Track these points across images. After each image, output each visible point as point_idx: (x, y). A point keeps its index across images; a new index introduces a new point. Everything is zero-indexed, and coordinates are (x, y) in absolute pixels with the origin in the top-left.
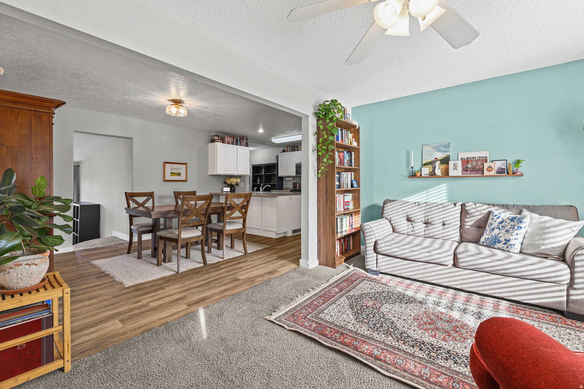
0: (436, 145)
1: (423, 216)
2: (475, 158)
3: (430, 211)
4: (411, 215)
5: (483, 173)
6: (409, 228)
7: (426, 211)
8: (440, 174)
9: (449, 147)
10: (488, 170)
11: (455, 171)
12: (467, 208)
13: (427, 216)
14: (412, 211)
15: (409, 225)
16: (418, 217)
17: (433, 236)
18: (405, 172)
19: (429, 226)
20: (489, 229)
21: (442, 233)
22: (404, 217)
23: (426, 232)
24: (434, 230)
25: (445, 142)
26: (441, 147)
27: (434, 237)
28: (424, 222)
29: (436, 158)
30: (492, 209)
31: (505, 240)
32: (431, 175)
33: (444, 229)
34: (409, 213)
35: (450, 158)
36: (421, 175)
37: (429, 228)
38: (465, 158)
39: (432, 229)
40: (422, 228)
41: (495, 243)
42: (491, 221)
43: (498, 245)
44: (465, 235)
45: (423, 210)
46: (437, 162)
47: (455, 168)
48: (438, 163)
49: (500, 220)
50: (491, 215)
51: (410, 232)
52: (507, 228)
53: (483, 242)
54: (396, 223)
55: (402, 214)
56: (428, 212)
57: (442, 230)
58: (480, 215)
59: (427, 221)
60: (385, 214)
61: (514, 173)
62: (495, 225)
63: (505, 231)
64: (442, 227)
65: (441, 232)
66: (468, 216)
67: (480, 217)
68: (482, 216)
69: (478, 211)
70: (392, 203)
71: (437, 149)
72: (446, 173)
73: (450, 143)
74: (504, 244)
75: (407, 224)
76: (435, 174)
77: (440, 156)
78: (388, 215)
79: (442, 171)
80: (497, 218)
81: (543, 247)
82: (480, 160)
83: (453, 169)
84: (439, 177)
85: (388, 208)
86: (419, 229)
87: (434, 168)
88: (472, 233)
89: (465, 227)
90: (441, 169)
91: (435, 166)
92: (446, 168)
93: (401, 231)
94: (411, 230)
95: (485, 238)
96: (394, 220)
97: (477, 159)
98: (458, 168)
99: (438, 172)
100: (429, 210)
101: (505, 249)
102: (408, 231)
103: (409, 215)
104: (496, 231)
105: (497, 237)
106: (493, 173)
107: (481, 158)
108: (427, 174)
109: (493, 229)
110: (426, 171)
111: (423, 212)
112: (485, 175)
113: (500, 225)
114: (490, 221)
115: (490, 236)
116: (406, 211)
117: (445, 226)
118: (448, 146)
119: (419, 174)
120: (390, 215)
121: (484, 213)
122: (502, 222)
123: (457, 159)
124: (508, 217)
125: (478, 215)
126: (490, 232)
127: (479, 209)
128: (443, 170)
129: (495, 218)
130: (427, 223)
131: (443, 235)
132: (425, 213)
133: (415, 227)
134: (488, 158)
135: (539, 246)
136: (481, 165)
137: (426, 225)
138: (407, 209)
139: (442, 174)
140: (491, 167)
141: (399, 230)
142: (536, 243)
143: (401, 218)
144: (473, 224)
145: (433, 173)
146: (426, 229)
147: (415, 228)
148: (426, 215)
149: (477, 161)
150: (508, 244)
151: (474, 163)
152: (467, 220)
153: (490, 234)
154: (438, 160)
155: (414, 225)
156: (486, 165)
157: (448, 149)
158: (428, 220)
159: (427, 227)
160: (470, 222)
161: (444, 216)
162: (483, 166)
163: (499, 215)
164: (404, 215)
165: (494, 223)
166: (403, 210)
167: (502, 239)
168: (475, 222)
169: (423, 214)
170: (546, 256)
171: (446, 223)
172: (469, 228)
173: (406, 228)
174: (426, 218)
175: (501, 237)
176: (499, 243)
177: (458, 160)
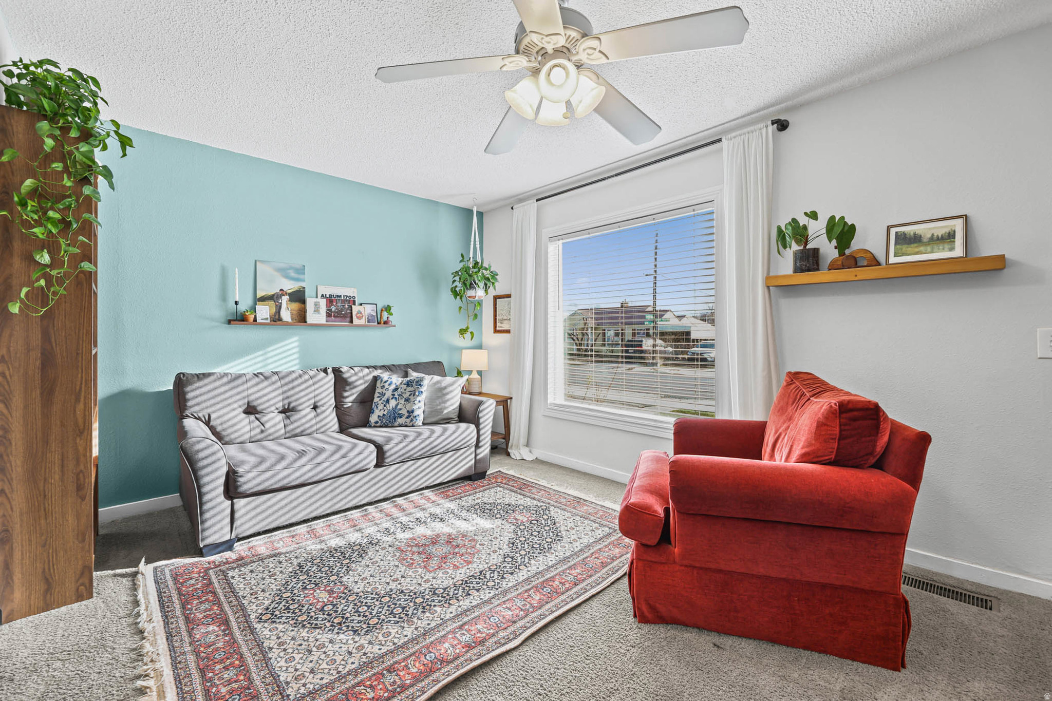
0: (282, 265)
1: (281, 398)
2: (341, 296)
3: (293, 388)
4: (257, 399)
5: (351, 321)
6: (254, 428)
7: (286, 388)
8: (289, 320)
9: (304, 274)
10: (357, 317)
11: (317, 315)
12: (345, 376)
13: (288, 397)
14: (258, 391)
15: (253, 422)
16: (272, 402)
17: (302, 431)
18: (218, 313)
19: (292, 415)
20: (382, 401)
21: (316, 424)
22: (240, 406)
23: (289, 428)
24: (304, 420)
25: (298, 263)
26: (290, 271)
27: (304, 433)
28: (281, 409)
29: (281, 290)
30: (376, 373)
31: (408, 411)
32: (274, 321)
33: (318, 415)
34: (251, 398)
35: (305, 292)
36: (255, 320)
37: (292, 419)
38: (328, 296)
39: (300, 419)
40: (279, 422)
41: (395, 420)
42: (382, 390)
43: (400, 421)
44: (348, 418)
45: (278, 388)
46: (283, 297)
47: (317, 311)
48: (285, 299)
49: (393, 387)
50: (379, 382)
51: (256, 435)
52: (405, 396)
53: (377, 422)
54: (225, 422)
55: (236, 402)
56: (289, 390)
57: (315, 417)
58: (364, 383)
59: (286, 407)
60: (190, 407)
61: (385, 323)
62: (388, 394)
63: (403, 400)
64: (313, 414)
65: (314, 422)
66: (348, 388)
67: (363, 387)
68: (366, 385)
69: (360, 379)
70: (206, 381)
71: (284, 272)
72: (301, 318)
73: (304, 266)
74: (407, 418)
75: (247, 421)
76: (280, 319)
77: (290, 286)
78: (202, 410)
79: (292, 314)
80: (389, 385)
81: (445, 412)
82: (347, 300)
83: (314, 311)
84: (287, 324)
85: (197, 392)
86: (275, 425)
87: (279, 308)
88: (356, 414)
89: (345, 406)
90: (291, 310)
91: (281, 303)
92: (300, 310)
93: (236, 439)
94: (258, 430)
95: (379, 416)
96: (219, 417)
97: (342, 298)
98: (320, 310)
99: (286, 315)
100: (291, 386)
101: (408, 424)
102: (253, 433)
103: (253, 401)
104: (393, 403)
105: (396, 411)
106: (363, 321)
107: (348, 299)
108: (267, 319)
109: (388, 401)
110: (264, 312)
111: (280, 391)
112: (354, 323)
113: (396, 393)
114: (378, 390)
115: (386, 411)
116: (245, 394)
117: (319, 411)
118: (301, 270)
119: (251, 318)
120: (207, 408)
121: (369, 380)
122: (396, 389)
123: (315, 296)
124: (401, 381)
125: (361, 384)
126: (385, 406)
127: (361, 374)
128: (295, 312)
129: (386, 385)
130: (287, 411)
131: (318, 426)
132: (283, 393)
133: (267, 422)
134: (356, 299)
135: (441, 411)
136: (347, 309)
137: (283, 415)
138: (247, 389)
139: (292, 319)
140: (361, 313)
141: (233, 436)
142: (439, 407)
143: (234, 410)
144: (355, 399)
145: (277, 317)
146: (288, 422)
147: (267, 426)
148: (285, 395)
149: (343, 301)
150: (412, 417)
151: (339, 305)
152: (346, 394)
153: (385, 408)
154: (286, 293)
155: (263, 420)
156: (355, 309)
157: (301, 277)
158: (289, 404)
159: (288, 417)
160: (350, 398)
161: (317, 392)
162: (352, 310)
163: (390, 380)
164: (241, 403)
165: (386, 392)
166: (239, 393)
167: (404, 412)
168: (358, 395)
169: (279, 395)
170: (448, 421)
171: (319, 404)
172: (351, 406)
173: (248, 428)
174: (286, 402)
175: (401, 409)
176: (401, 417)
177: (317, 297)
